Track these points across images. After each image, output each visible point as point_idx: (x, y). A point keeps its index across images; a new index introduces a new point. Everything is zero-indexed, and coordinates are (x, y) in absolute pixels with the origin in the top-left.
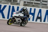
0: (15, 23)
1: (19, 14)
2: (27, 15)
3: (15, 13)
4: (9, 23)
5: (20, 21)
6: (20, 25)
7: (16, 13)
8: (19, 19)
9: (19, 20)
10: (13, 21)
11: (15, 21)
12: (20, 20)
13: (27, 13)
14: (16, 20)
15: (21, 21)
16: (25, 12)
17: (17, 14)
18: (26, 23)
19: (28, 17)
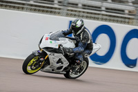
1: (59, 42)
3: (47, 39)
6: (63, 76)
7: (50, 39)
15: (66, 63)
16: (79, 35)
17: (53, 42)
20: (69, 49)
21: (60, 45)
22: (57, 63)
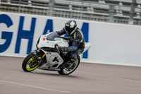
0: (44, 66)
1: (55, 42)
2: (78, 43)
3: (44, 39)
4: (28, 67)
5: (58, 61)
8: (57, 55)
9: (55, 59)
10: (39, 60)
11: (45, 60)
12: (59, 57)
14: (48, 59)
15: (61, 61)
16: (73, 35)
17: (50, 42)
18: (74, 66)
19: (80, 50)
20: (64, 48)
21: (56, 45)
22: (54, 61)
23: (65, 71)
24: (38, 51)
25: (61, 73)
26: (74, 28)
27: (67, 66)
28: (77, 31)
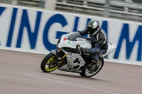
0: (65, 67)
4: (47, 67)
5: (79, 63)
6: (79, 75)
9: (77, 60)
10: (59, 61)
11: (65, 61)
12: (81, 58)
13: (100, 39)
14: (69, 60)
15: (82, 63)
20: (86, 49)
21: (78, 46)
22: (75, 62)
23: (87, 73)
24: (59, 51)
25: (83, 75)
26: (96, 29)
27: (89, 68)
28: (99, 32)
